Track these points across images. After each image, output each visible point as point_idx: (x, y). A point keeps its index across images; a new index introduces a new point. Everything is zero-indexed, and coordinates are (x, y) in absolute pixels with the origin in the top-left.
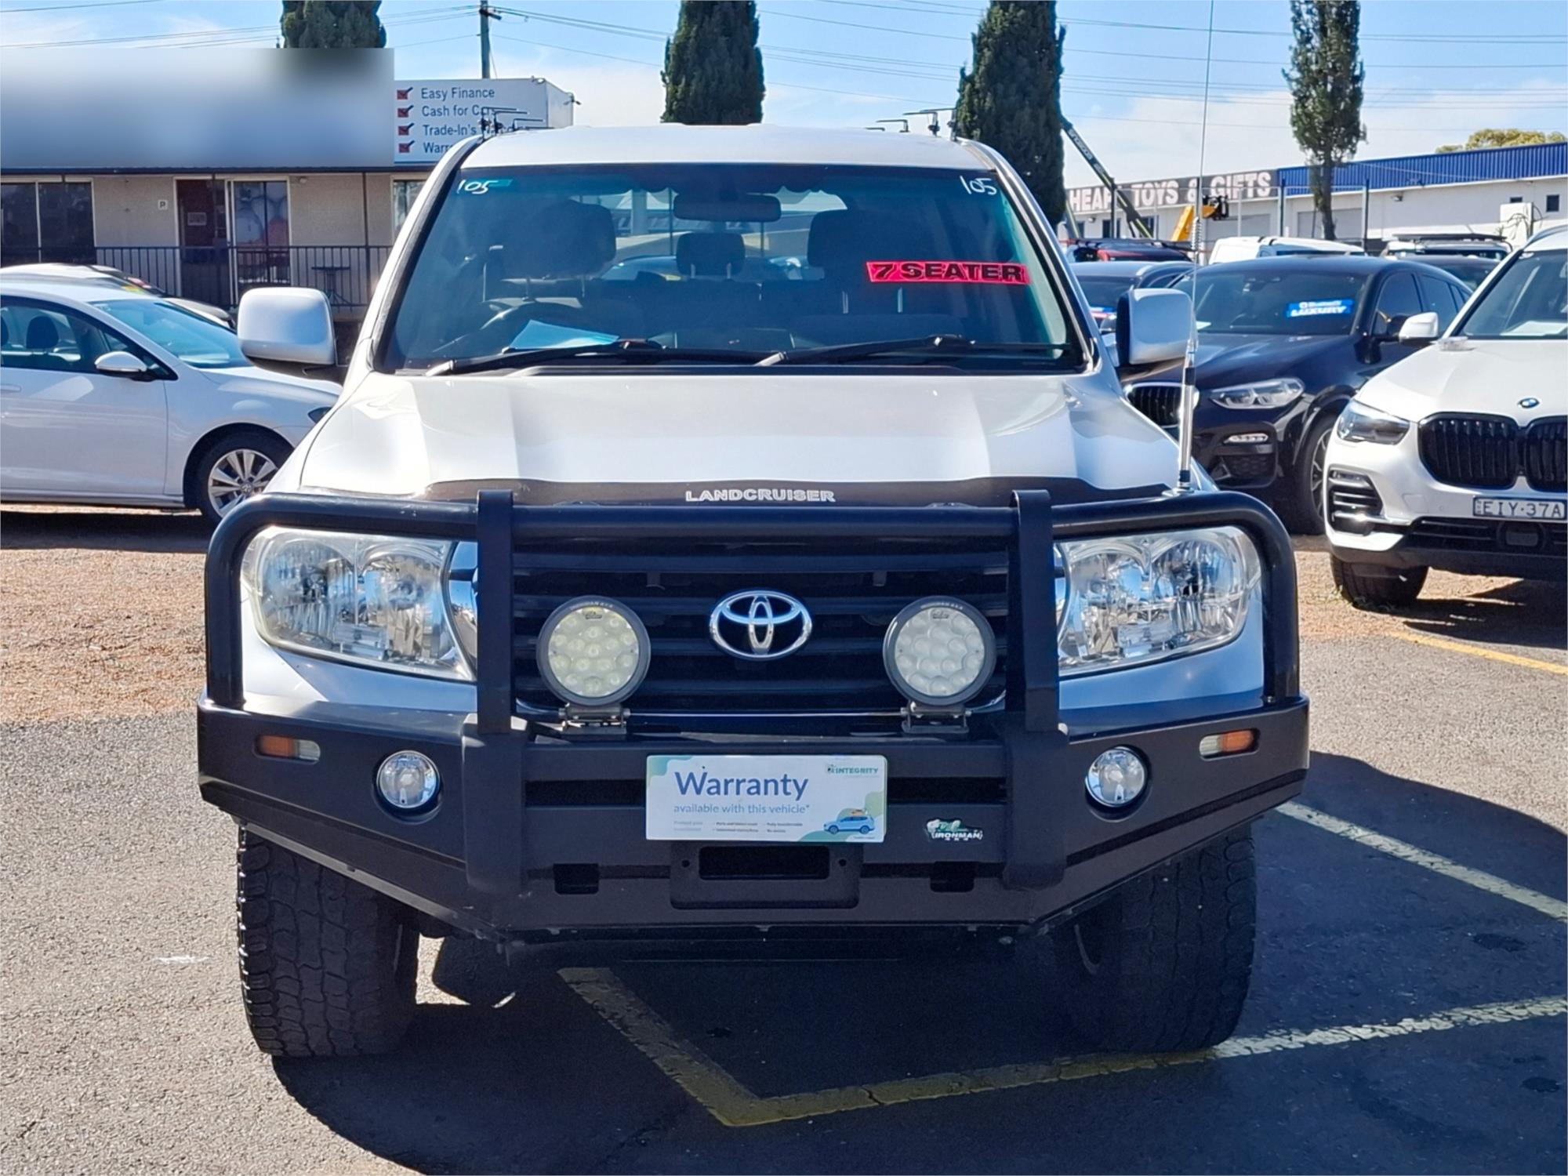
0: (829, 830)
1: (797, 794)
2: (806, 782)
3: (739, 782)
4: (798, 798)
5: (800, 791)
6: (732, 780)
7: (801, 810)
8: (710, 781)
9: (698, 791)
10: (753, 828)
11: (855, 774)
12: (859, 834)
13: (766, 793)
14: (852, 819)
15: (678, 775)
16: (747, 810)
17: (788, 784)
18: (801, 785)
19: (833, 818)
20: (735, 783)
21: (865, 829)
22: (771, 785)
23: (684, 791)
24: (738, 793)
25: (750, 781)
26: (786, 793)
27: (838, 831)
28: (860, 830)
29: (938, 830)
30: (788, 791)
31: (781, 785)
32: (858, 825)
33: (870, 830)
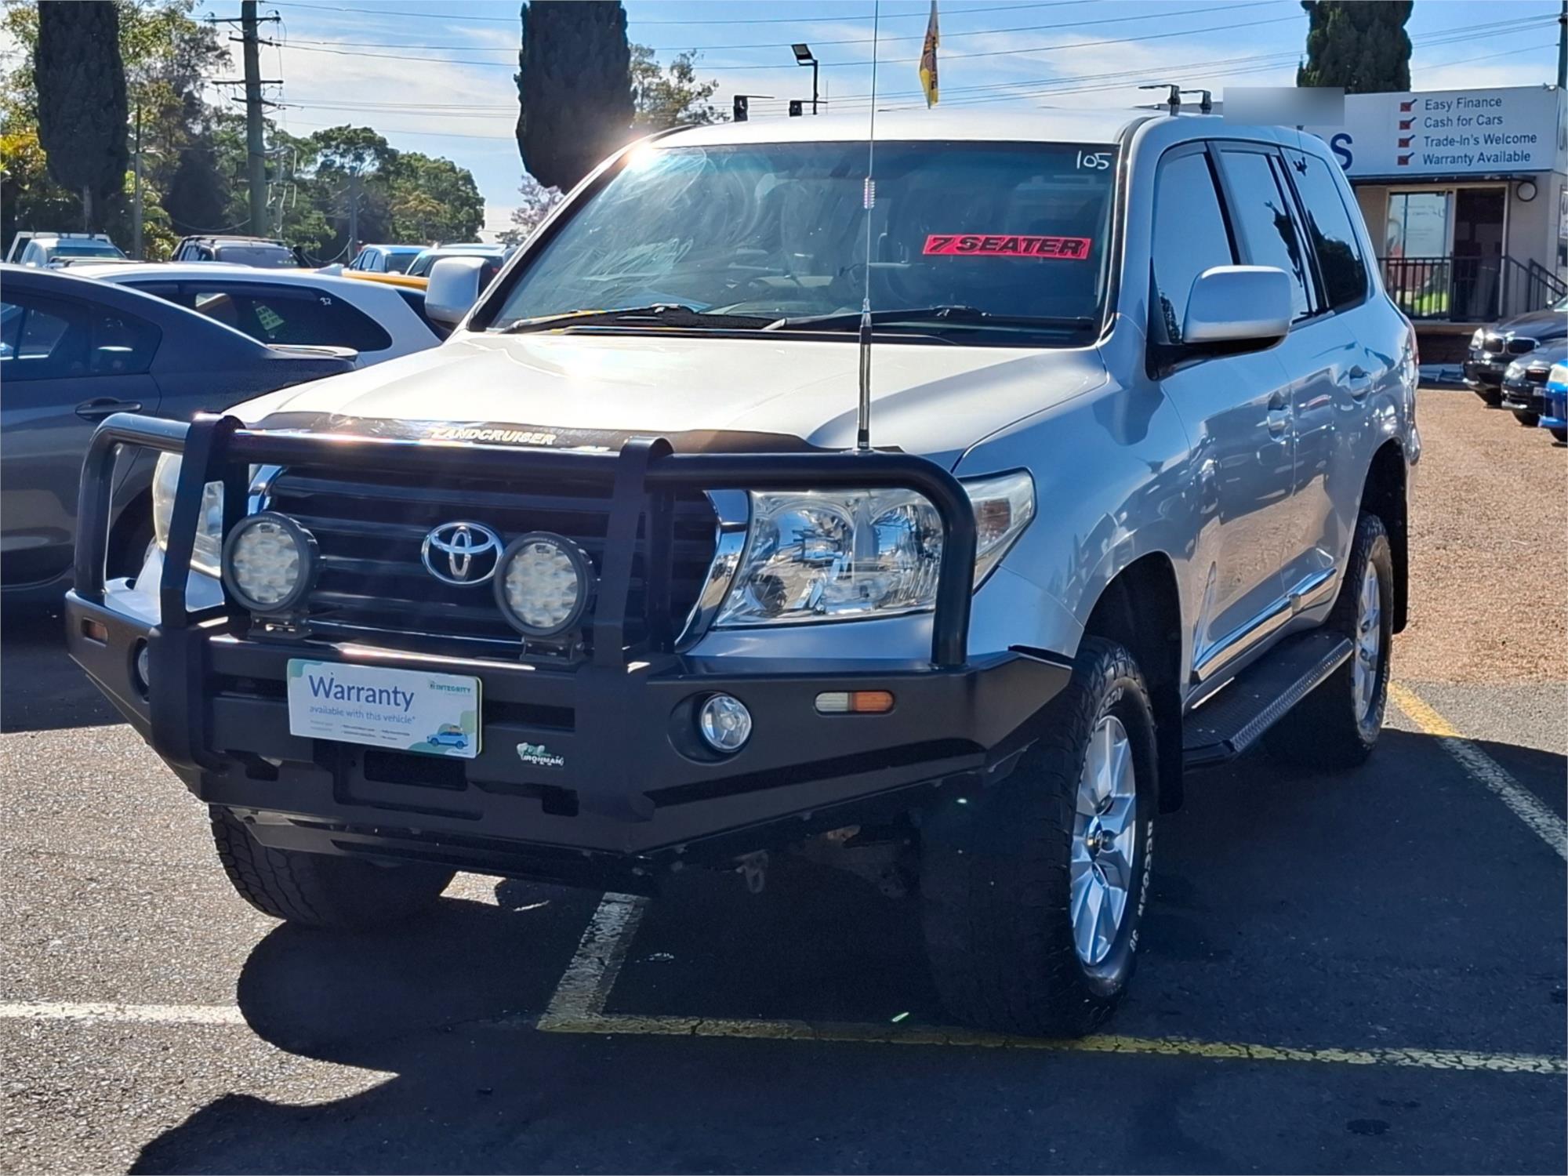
0: (431, 742)
1: (405, 706)
2: (412, 694)
3: (359, 690)
4: (406, 710)
5: (408, 703)
6: (353, 688)
7: (408, 721)
8: (336, 686)
9: (327, 695)
10: (372, 733)
11: (452, 692)
12: (456, 749)
13: (380, 702)
14: (450, 734)
15: (311, 677)
16: (365, 715)
17: (398, 695)
18: (408, 697)
19: (435, 732)
20: (355, 691)
21: (460, 745)
22: (385, 695)
23: (316, 693)
24: (358, 700)
25: (368, 690)
26: (397, 704)
27: (439, 743)
28: (456, 745)
29: (526, 753)
30: (398, 702)
31: (392, 696)
32: (454, 740)
33: (464, 745)
